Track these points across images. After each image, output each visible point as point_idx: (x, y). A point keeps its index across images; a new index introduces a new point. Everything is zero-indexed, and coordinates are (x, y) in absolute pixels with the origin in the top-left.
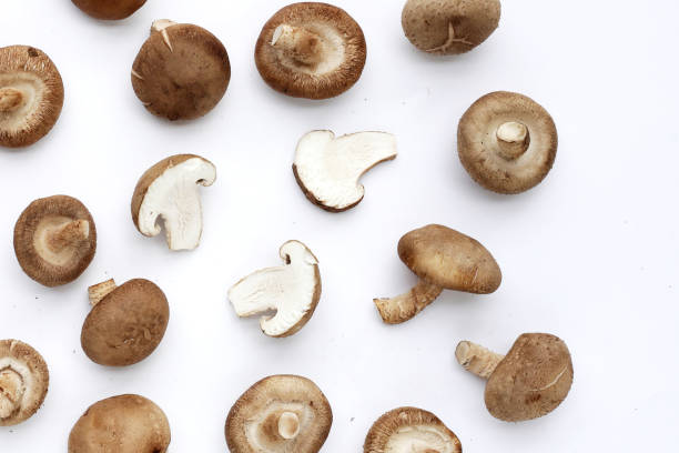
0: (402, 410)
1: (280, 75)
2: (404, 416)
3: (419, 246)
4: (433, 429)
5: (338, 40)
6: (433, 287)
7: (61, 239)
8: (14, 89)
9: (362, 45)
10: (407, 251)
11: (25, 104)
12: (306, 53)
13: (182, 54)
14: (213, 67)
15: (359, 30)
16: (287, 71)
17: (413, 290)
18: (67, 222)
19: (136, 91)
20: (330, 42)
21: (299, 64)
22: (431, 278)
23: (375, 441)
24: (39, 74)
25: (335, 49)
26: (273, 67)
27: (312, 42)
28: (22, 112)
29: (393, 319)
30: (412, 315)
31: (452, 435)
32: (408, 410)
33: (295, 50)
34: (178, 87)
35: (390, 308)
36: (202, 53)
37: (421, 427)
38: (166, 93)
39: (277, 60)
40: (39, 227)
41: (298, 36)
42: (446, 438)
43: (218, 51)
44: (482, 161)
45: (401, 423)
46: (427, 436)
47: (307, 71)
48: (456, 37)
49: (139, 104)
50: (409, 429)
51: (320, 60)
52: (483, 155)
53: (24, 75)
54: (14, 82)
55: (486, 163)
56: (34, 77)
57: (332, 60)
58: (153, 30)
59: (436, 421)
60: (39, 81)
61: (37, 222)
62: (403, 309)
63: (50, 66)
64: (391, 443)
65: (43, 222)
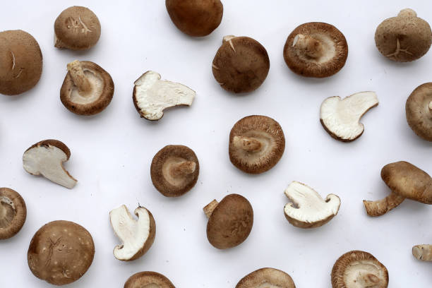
0: (352, 252)
1: (299, 64)
2: (354, 255)
3: (394, 171)
4: (371, 263)
5: (331, 43)
6: (398, 197)
7: (179, 170)
8: (257, 140)
9: (345, 45)
10: (386, 174)
11: (260, 151)
12: (313, 51)
13: (241, 53)
14: (260, 61)
15: (343, 37)
16: (302, 62)
17: (387, 199)
18: (183, 162)
19: (215, 77)
20: (326, 44)
21: (309, 58)
22: (398, 191)
23: (338, 271)
24: (274, 137)
25: (329, 49)
26: (294, 60)
27: (316, 44)
28: (258, 154)
29: (373, 213)
30: (384, 212)
31: (382, 266)
32: (356, 252)
33: (306, 49)
34: (239, 73)
35: (372, 207)
36: (253, 53)
37: (364, 262)
38: (233, 76)
39: (296, 55)
40: (167, 161)
41: (308, 40)
42: (379, 268)
43: (261, 52)
44: (421, 123)
45: (353, 260)
46: (368, 267)
47: (314, 62)
48: (401, 48)
49: (217, 84)
50: (357, 263)
51: (322, 55)
52: (421, 120)
53: (265, 134)
54: (258, 136)
55: (423, 125)
56: (271, 137)
57: (328, 55)
58: (224, 41)
59: (372, 258)
60: (273, 140)
61: (166, 158)
62: (380, 208)
63: (281, 134)
64: (347, 272)
65: (170, 159)
